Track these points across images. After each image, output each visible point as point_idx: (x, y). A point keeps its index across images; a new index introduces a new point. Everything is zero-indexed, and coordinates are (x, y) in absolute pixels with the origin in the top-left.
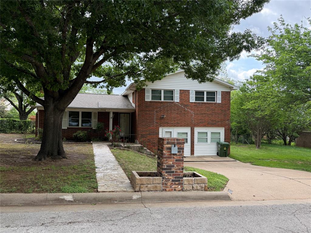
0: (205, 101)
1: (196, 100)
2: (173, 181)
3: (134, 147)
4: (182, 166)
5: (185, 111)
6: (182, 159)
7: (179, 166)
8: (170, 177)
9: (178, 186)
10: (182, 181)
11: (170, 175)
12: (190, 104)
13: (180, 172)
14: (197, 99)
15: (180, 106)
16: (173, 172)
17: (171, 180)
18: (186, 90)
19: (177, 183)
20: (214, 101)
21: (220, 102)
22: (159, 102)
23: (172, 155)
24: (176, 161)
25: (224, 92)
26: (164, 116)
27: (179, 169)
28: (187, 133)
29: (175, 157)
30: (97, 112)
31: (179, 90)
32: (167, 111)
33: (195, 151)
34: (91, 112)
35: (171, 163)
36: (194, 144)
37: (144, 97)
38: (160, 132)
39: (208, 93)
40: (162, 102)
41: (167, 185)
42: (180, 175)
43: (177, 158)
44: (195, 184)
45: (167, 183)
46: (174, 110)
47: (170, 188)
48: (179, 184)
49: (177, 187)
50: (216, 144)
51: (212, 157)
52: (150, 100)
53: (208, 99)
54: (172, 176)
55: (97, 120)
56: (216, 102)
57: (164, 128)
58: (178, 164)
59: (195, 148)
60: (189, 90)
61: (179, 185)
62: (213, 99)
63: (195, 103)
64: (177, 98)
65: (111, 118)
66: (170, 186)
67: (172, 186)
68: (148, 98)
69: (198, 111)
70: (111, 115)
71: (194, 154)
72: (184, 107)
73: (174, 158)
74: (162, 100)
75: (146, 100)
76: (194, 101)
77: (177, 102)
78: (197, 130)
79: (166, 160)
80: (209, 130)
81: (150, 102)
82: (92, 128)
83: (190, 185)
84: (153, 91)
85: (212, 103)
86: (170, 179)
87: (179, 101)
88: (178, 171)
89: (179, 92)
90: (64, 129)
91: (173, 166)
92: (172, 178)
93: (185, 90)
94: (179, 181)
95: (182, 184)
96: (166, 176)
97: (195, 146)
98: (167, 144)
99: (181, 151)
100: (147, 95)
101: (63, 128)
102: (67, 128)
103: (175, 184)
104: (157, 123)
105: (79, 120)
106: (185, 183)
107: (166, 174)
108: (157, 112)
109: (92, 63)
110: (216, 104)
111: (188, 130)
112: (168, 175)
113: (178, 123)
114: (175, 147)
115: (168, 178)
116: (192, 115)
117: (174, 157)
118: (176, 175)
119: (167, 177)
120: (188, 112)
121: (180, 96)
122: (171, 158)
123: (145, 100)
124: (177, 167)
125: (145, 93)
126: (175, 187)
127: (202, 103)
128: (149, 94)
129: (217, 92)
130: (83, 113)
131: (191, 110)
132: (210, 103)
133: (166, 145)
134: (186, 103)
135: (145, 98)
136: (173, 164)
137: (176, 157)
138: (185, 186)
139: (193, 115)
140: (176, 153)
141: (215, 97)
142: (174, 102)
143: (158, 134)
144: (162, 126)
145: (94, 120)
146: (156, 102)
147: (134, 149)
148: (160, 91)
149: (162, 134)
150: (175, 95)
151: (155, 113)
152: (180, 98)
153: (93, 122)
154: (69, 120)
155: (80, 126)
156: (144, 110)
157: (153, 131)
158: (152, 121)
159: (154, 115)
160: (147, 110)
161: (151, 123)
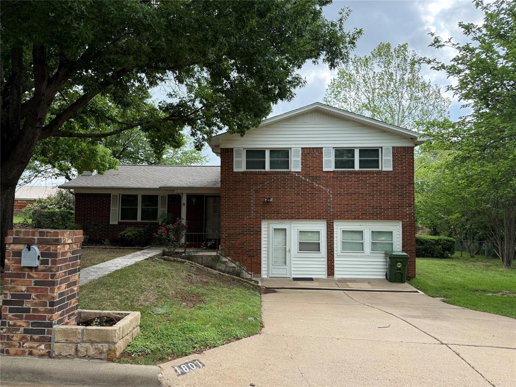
0: (357, 167)
1: (335, 168)
2: (26, 331)
3: (202, 258)
4: (50, 297)
5: (312, 188)
6: (50, 279)
7: (43, 296)
8: (19, 323)
9: (40, 345)
10: (49, 332)
11: (21, 318)
12: (325, 175)
13: (46, 311)
14: (338, 164)
15: (303, 178)
16: (28, 310)
17: (22, 329)
18: (315, 148)
19: (36, 337)
20: (378, 167)
21: (391, 169)
22: (260, 173)
23: (27, 270)
24: (36, 283)
25: (398, 148)
26: (269, 199)
27: (44, 304)
28: (319, 232)
29: (33, 274)
30: (166, 194)
31: (300, 149)
32: (277, 188)
33: (335, 269)
34: (158, 196)
35: (24, 288)
36: (333, 255)
37: (232, 165)
38: (263, 229)
39: (363, 152)
40: (266, 173)
41: (11, 340)
42: (44, 318)
43: (38, 278)
44: (83, 342)
45: (12, 337)
46: (291, 187)
47: (19, 347)
48: (41, 340)
49: (37, 347)
50: (383, 255)
51: (369, 281)
52: (243, 168)
53: (362, 164)
54: (26, 319)
55: (166, 209)
56: (380, 169)
58: (41, 292)
59: (335, 262)
60: (322, 148)
61: (43, 341)
62: (376, 164)
63: (334, 172)
64: (295, 165)
66: (19, 343)
67: (24, 344)
68: (240, 165)
69: (340, 187)
70: (184, 200)
71: (334, 275)
72: (312, 180)
73: (29, 276)
74: (267, 168)
75: (235, 170)
76: (332, 168)
77: (296, 172)
78: (339, 227)
79: (12, 281)
80: (367, 228)
81: (243, 172)
82: (158, 223)
83: (71, 345)
84: (250, 153)
85: (373, 173)
86: (20, 326)
87: (299, 170)
88: (41, 309)
89: (301, 152)
90: (114, 225)
91: (29, 297)
92: (24, 325)
93: (313, 148)
94: (43, 332)
95: (50, 341)
96: (11, 319)
97: (335, 259)
98: (13, 243)
99: (50, 259)
100: (237, 161)
101: (111, 223)
102: (118, 223)
103: (32, 339)
104: (257, 212)
105: (137, 209)
106: (58, 337)
107: (10, 315)
108: (256, 191)
109: (46, 95)
110: (381, 172)
111: (320, 227)
112: (13, 316)
113: (299, 213)
114: (29, 250)
115: (14, 325)
116: (328, 197)
117: (31, 274)
118: (34, 317)
119: (11, 323)
120: (320, 190)
121: (302, 159)
122: (24, 277)
123: (233, 170)
124: (39, 298)
125: (233, 158)
126: (31, 347)
127: (351, 173)
128: (240, 159)
129: (382, 148)
130: (143, 197)
131: (327, 186)
132: (367, 172)
133: (12, 246)
134: (315, 174)
135: (233, 167)
136: (27, 290)
137: (35, 276)
138: (56, 345)
139: (331, 196)
140: (37, 263)
141: (378, 160)
142: (291, 171)
143: (259, 233)
144: (267, 219)
145: (162, 210)
146: (255, 173)
147: (202, 260)
148: (262, 152)
149: (268, 234)
150: (292, 159)
151: (253, 193)
152: (302, 164)
153: (160, 212)
154: (122, 208)
155: (139, 219)
156: (231, 189)
157: (249, 228)
158: (246, 208)
159: (252, 197)
160: (238, 189)
161: (244, 212)
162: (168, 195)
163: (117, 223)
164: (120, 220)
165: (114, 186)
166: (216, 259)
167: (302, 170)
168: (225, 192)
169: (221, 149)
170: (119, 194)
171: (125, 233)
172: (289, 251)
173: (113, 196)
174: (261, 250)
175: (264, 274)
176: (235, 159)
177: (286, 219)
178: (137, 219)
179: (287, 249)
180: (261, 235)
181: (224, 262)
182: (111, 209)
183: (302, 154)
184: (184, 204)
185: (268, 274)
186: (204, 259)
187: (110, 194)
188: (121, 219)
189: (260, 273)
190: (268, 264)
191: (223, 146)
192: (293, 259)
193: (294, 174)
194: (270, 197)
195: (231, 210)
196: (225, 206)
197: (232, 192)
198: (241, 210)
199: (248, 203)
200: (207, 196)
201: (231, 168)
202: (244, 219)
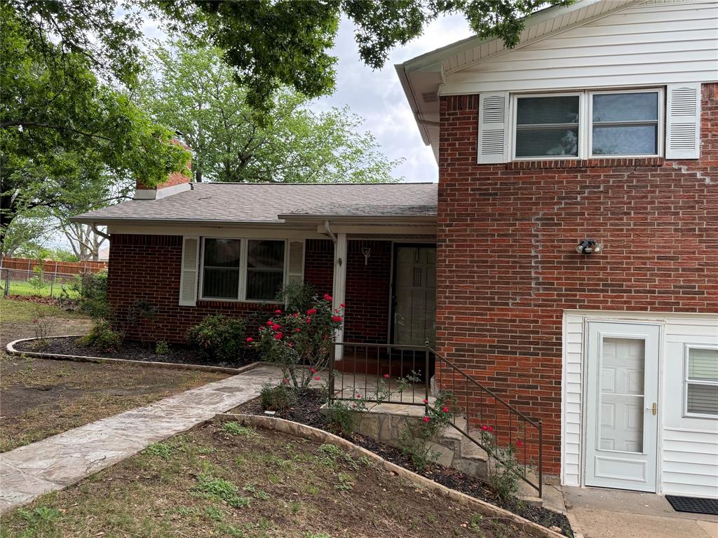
3: (381, 422)
15: (708, 181)
22: (562, 167)
26: (591, 244)
31: (699, 88)
32: (617, 214)
34: (284, 242)
37: (475, 144)
38: (566, 339)
40: (581, 167)
46: (664, 210)
52: (508, 154)
55: (302, 275)
57: (591, 316)
64: (681, 138)
68: (499, 145)
70: (341, 251)
74: (586, 152)
75: (482, 160)
77: (681, 161)
81: (507, 166)
84: (529, 105)
87: (695, 154)
89: (699, 97)
90: (187, 308)
100: (486, 133)
102: (197, 303)
104: (548, 284)
105: (238, 272)
108: (548, 221)
113: (689, 290)
121: (704, 120)
123: (475, 159)
125: (477, 123)
128: (498, 126)
130: (252, 244)
135: (475, 149)
142: (663, 159)
143: (553, 348)
144: (581, 307)
145: (293, 275)
146: (546, 167)
147: (380, 428)
148: (567, 104)
149: (584, 355)
150: (671, 120)
151: (536, 226)
152: (704, 136)
153: (286, 282)
154: (206, 271)
155: (242, 297)
156: (468, 215)
157: (521, 332)
158: (514, 273)
159: (533, 239)
160: (489, 215)
161: (508, 283)
162: (307, 241)
163: (194, 304)
164: (201, 298)
165: (187, 217)
166: (425, 428)
167: (704, 153)
168: (450, 225)
169: (443, 98)
170: (201, 238)
171: (201, 330)
172: (655, 410)
173: (186, 240)
174: (560, 400)
175: (569, 475)
176: (483, 127)
177: (646, 309)
178: (236, 296)
179: (648, 405)
180: (560, 355)
181: (450, 443)
182: (182, 270)
183: (704, 103)
184: (340, 262)
185: (581, 477)
186: (384, 426)
187: (181, 238)
188: (204, 295)
189: (558, 472)
190: (582, 446)
191: (448, 90)
192: (664, 435)
193: (675, 166)
194: (595, 239)
195: (467, 277)
196: (450, 266)
197: (472, 225)
198: (500, 278)
199: (521, 257)
200: (398, 245)
201: (470, 154)
202: (507, 304)
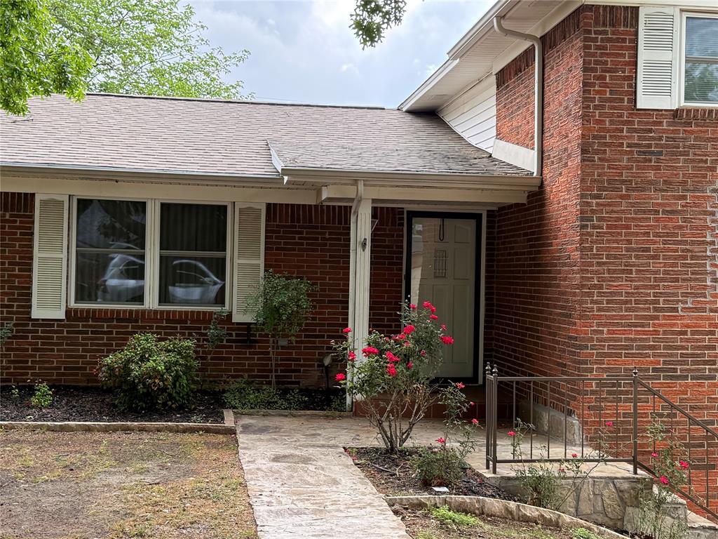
3: (578, 490)
30: (260, 202)
34: (225, 207)
37: (632, 79)
55: (261, 262)
65: (364, 245)
68: (664, 82)
70: (362, 227)
75: (643, 102)
81: (676, 113)
82: (230, 315)
84: (705, 30)
90: (47, 323)
100: (651, 64)
101: (37, 313)
102: (68, 312)
123: (634, 101)
125: (636, 48)
128: (665, 56)
130: (166, 208)
135: (632, 87)
145: (244, 264)
147: (578, 500)
151: (712, 200)
153: (232, 274)
155: (151, 298)
156: (623, 182)
157: (694, 348)
158: (684, 265)
159: (709, 218)
160: (650, 182)
161: (677, 280)
162: (269, 205)
163: (61, 315)
164: (73, 304)
165: (53, 160)
168: (598, 197)
170: (70, 197)
173: (43, 202)
176: (644, 55)
178: (141, 299)
182: (37, 254)
186: (584, 495)
187: (30, 197)
188: (77, 300)
195: (623, 271)
196: (598, 256)
197: (628, 197)
198: (666, 272)
199: (693, 243)
200: (413, 214)
201: (627, 93)
202: (676, 310)
